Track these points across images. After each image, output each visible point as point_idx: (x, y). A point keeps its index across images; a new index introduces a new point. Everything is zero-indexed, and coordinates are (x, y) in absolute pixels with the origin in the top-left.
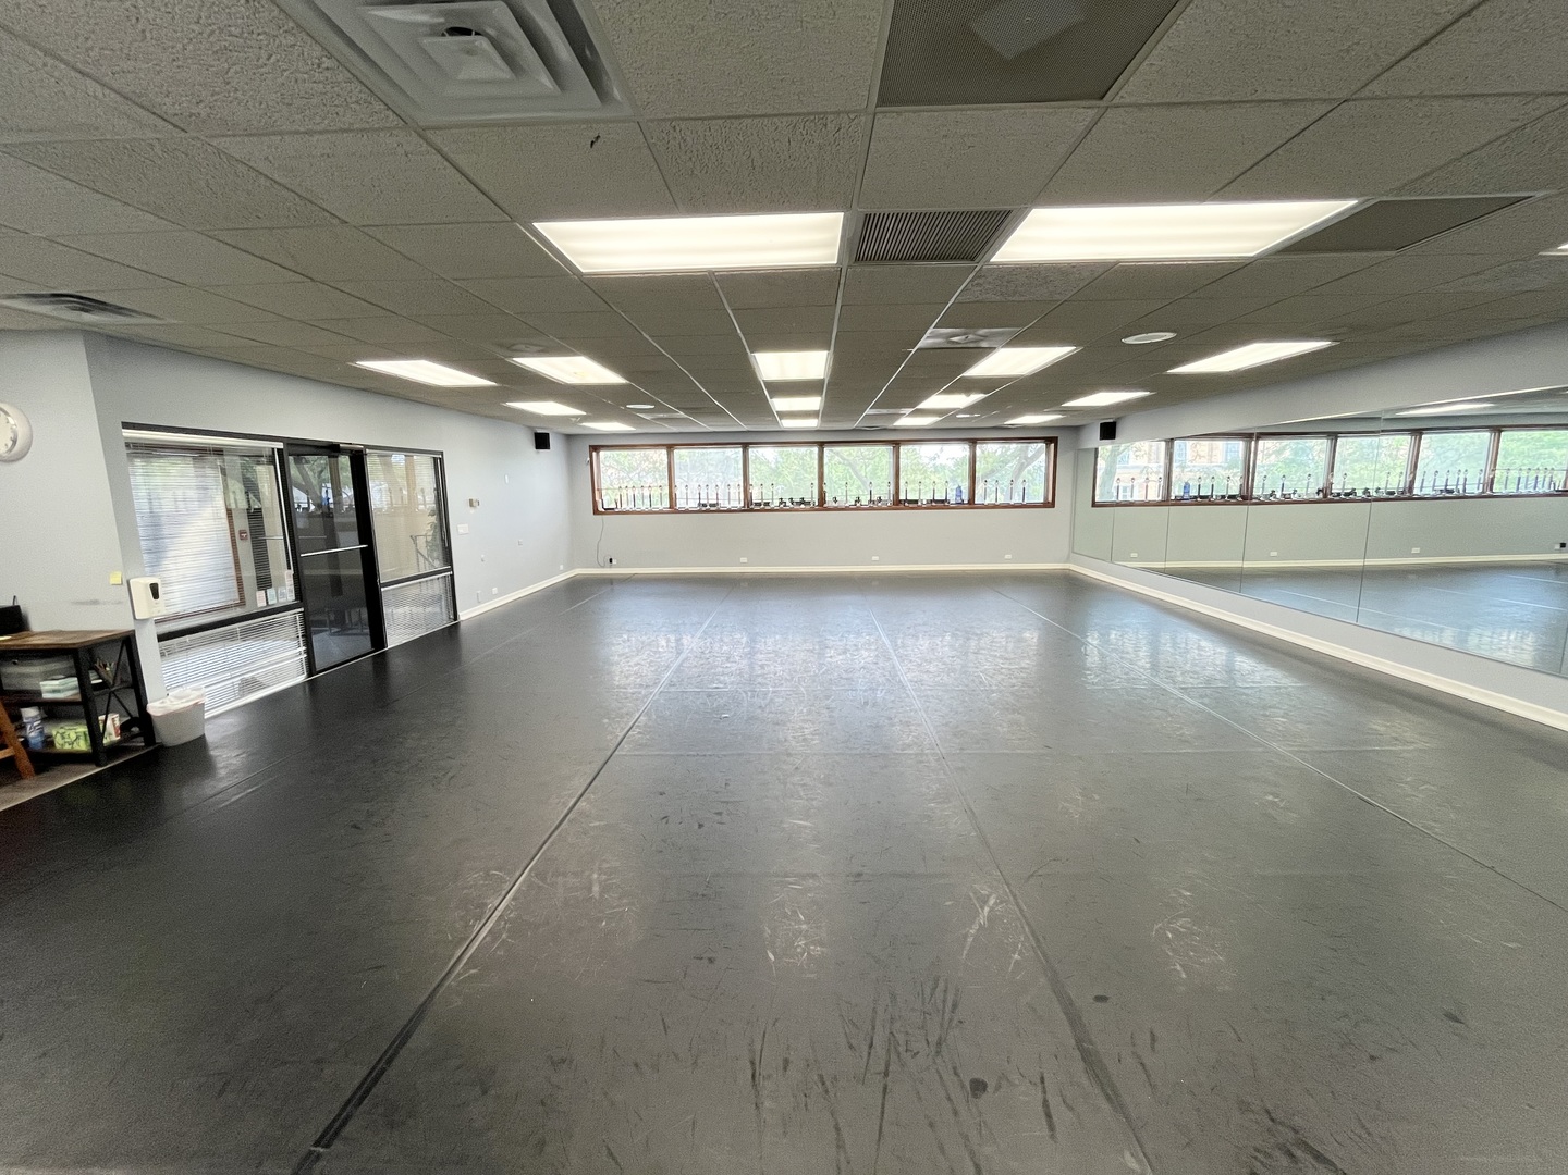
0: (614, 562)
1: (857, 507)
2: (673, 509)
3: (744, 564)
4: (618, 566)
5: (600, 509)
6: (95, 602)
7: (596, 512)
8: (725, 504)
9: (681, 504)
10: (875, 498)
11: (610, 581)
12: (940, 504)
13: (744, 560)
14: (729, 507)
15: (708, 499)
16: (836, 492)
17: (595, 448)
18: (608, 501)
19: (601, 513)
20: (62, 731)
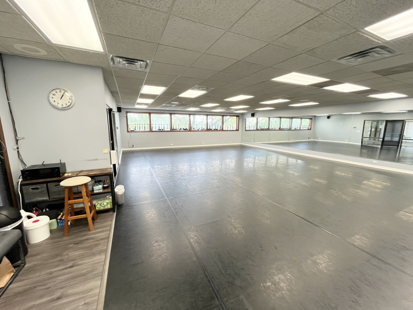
0: (134, 146)
1: (198, 131)
2: (151, 131)
3: (172, 146)
4: (135, 147)
5: (129, 130)
6: (96, 160)
7: (128, 132)
8: (166, 129)
9: (154, 129)
10: (203, 128)
11: (133, 152)
12: (216, 130)
13: (172, 144)
14: (167, 130)
15: (161, 128)
16: (195, 127)
17: (127, 112)
18: (131, 128)
19: (130, 132)
20: (100, 202)
